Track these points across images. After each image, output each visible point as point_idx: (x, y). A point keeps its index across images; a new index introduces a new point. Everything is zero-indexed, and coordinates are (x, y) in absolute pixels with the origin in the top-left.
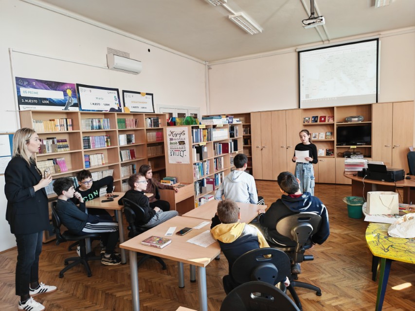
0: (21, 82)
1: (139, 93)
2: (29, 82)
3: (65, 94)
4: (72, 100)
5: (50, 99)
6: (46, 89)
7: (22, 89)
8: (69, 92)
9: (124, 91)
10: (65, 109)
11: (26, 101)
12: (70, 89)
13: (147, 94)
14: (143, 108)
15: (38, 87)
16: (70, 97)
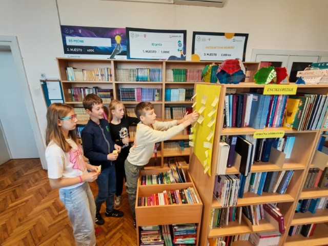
0: (67, 31)
1: (222, 34)
2: (75, 30)
3: (113, 42)
4: (120, 48)
5: (95, 47)
6: (93, 36)
7: (68, 38)
8: (118, 39)
9: (195, 33)
10: (111, 58)
11: (71, 50)
12: (120, 35)
13: (236, 35)
14: (226, 55)
15: (84, 35)
16: (118, 44)
